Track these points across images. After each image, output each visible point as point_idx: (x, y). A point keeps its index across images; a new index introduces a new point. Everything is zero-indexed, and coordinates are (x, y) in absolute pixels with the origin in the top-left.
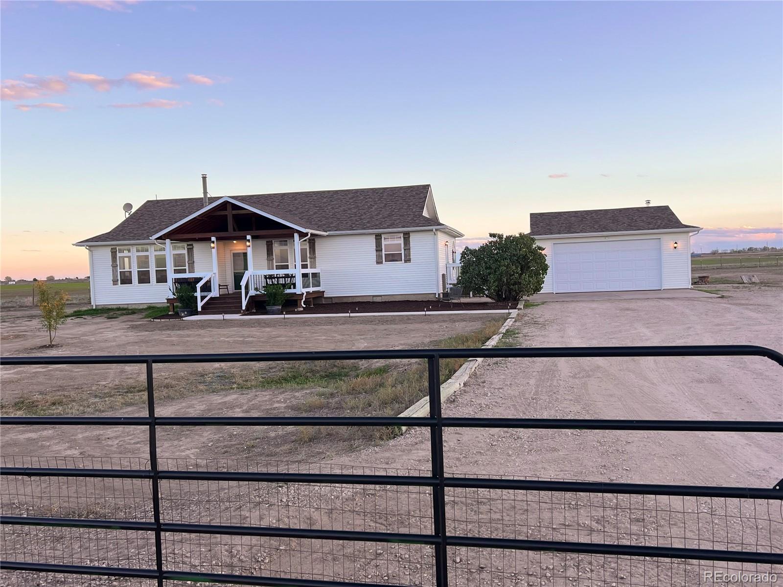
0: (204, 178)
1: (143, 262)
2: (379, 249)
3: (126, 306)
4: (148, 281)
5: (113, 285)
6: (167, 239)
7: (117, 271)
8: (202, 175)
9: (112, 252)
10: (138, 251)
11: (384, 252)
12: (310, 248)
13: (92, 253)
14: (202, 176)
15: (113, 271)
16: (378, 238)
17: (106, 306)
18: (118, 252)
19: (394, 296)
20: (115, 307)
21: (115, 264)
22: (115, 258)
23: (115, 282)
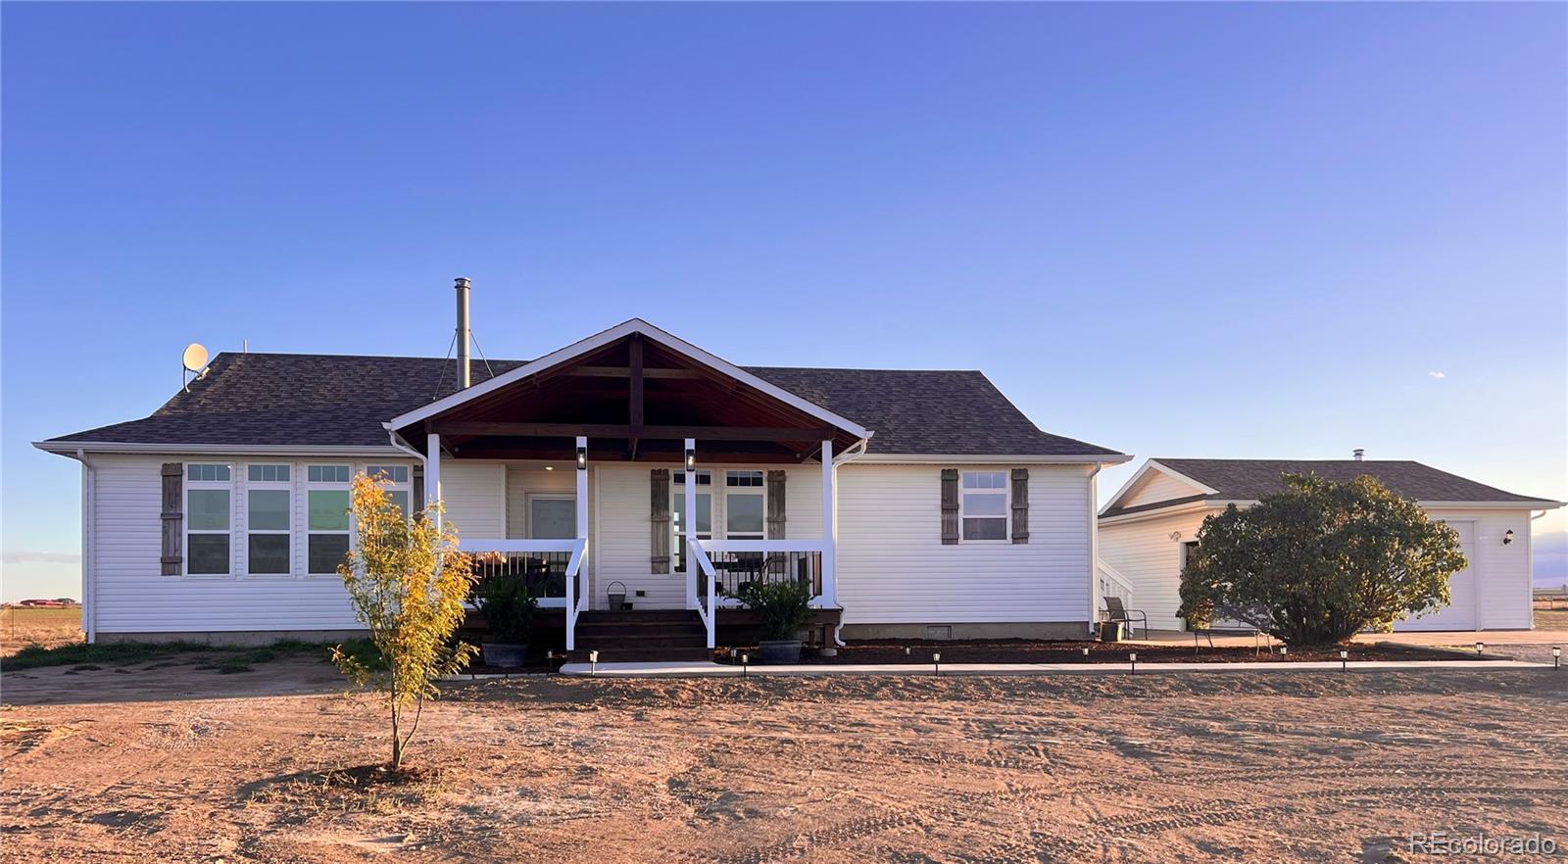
0: (460, 288)
1: (270, 509)
2: (949, 505)
3: (202, 640)
4: (282, 566)
5: (163, 574)
6: (433, 432)
7: (180, 535)
8: (455, 280)
9: (164, 476)
10: (254, 475)
11: (961, 515)
12: (771, 494)
13: (95, 474)
14: (455, 284)
15: (165, 532)
16: (948, 477)
17: (134, 637)
18: (185, 478)
19: (983, 627)
20: (163, 640)
21: (172, 512)
22: (176, 495)
23: (170, 565)
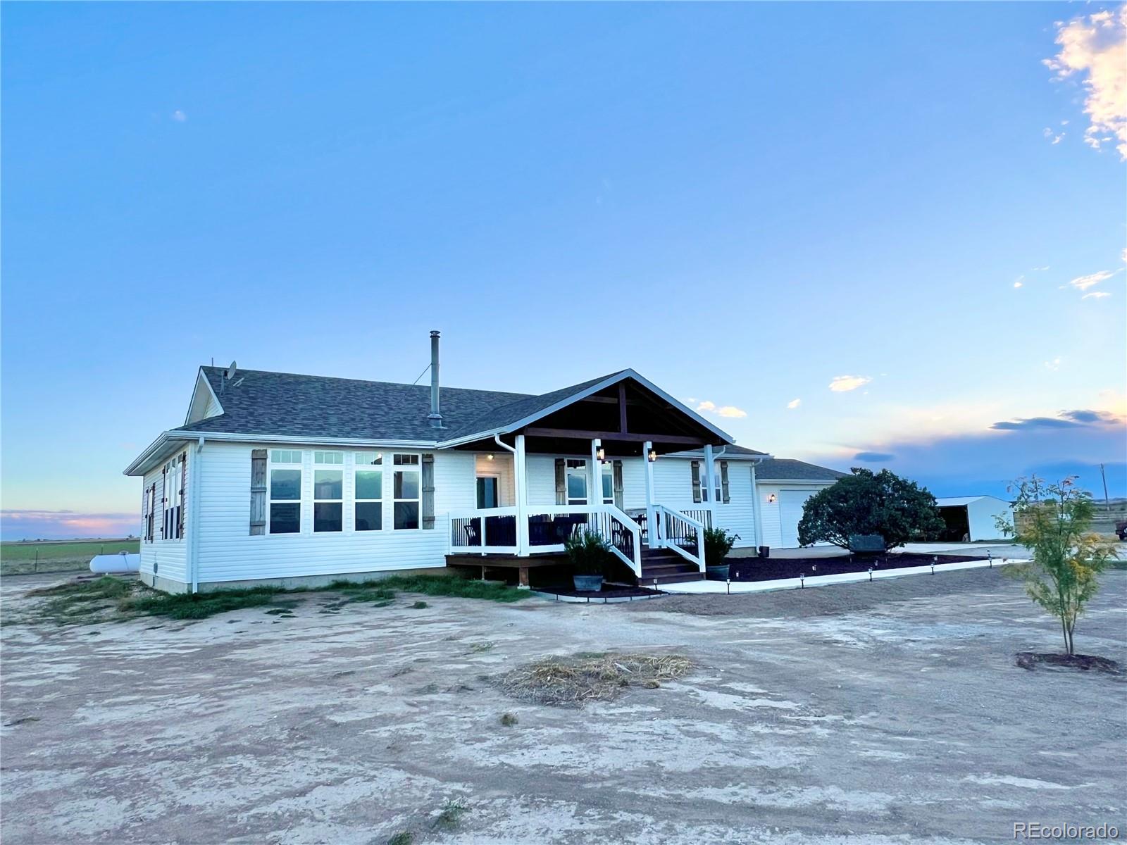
0: (435, 337)
2: (696, 482)
3: (277, 584)
5: (251, 534)
7: (264, 504)
8: (431, 332)
9: (253, 459)
10: (318, 461)
12: (615, 475)
13: (201, 457)
14: (430, 334)
15: (252, 502)
16: (694, 466)
17: (226, 586)
18: (269, 461)
20: (249, 586)
21: (259, 486)
22: (262, 473)
23: (255, 527)
